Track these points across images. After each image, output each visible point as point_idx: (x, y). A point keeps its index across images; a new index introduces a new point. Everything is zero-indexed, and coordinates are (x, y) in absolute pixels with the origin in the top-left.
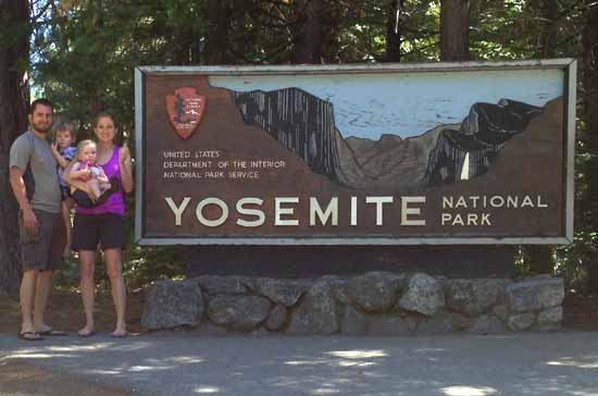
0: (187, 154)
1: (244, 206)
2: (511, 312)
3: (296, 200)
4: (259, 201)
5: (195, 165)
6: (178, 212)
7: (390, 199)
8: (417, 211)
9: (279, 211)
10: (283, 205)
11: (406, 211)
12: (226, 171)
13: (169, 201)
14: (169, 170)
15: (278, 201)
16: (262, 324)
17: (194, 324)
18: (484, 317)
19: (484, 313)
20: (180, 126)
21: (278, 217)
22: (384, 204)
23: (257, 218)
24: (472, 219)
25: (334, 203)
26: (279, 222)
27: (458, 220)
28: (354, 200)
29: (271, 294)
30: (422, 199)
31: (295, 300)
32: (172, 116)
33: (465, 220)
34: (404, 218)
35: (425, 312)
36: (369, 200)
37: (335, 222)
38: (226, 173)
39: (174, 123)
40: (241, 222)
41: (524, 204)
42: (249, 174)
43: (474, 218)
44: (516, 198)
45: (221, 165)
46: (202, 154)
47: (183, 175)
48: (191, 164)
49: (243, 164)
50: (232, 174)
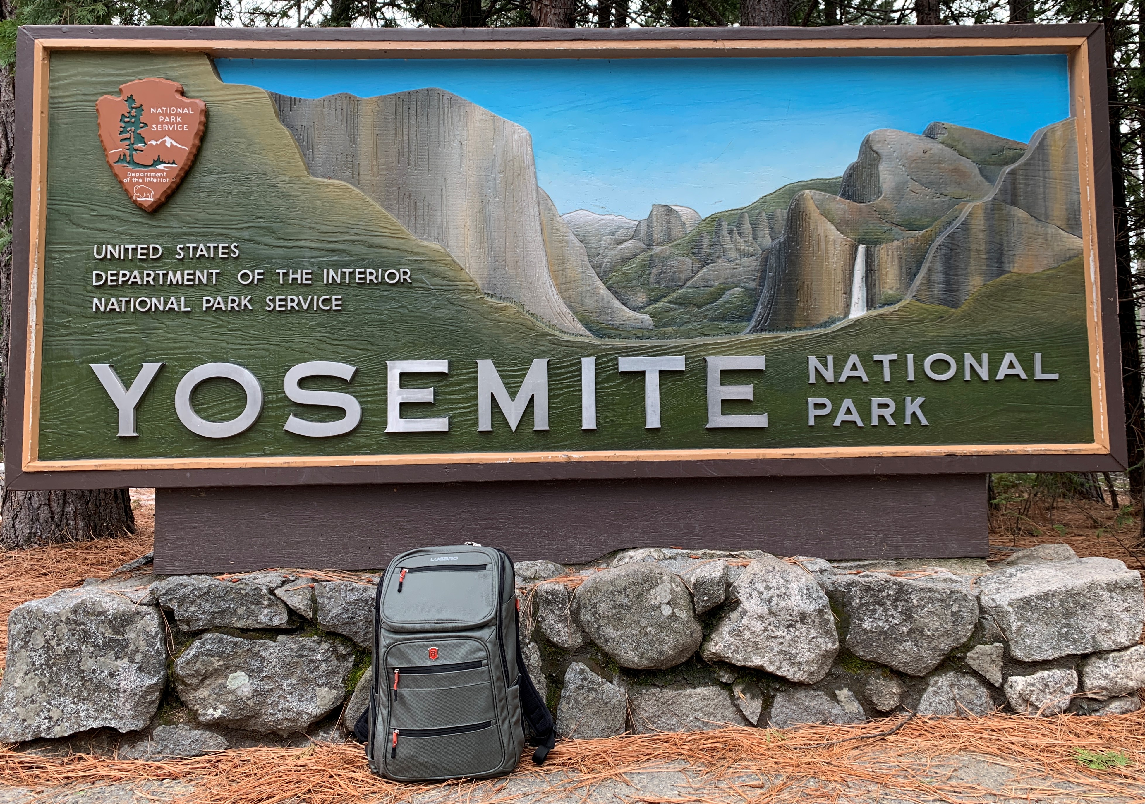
2: (1012, 662)
3: (441, 366)
4: (345, 371)
5: (174, 277)
6: (126, 401)
7: (677, 363)
8: (746, 392)
9: (396, 396)
10: (407, 380)
11: (717, 392)
12: (258, 292)
13: (104, 371)
15: (395, 368)
16: (330, 718)
18: (944, 681)
21: (393, 411)
22: (663, 374)
23: (340, 412)
24: (882, 409)
25: (538, 370)
26: (396, 424)
27: (848, 412)
28: (588, 365)
29: (357, 625)
30: (757, 362)
33: (867, 414)
34: (714, 408)
35: (788, 671)
36: (626, 364)
37: (541, 422)
40: (295, 425)
41: (1004, 370)
42: (318, 303)
43: (887, 406)
44: (985, 357)
45: (245, 276)
46: (195, 249)
47: (143, 303)
48: (165, 275)
49: (302, 276)
50: (273, 300)
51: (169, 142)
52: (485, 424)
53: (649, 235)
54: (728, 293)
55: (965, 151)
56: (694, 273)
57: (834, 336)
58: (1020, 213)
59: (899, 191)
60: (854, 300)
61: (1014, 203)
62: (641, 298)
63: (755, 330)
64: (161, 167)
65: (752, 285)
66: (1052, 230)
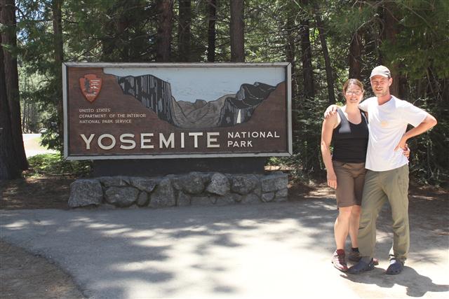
0: (93, 110)
1: (124, 138)
2: (262, 192)
3: (152, 135)
4: (132, 136)
5: (97, 116)
6: (88, 142)
7: (201, 134)
8: (215, 140)
9: (143, 141)
10: (145, 138)
11: (209, 140)
12: (114, 119)
13: (83, 136)
14: (82, 119)
15: (143, 135)
16: (135, 202)
17: (97, 204)
18: (250, 195)
19: (249, 193)
20: (88, 95)
21: (142, 144)
22: (198, 136)
23: (132, 144)
24: (243, 143)
25: (172, 136)
26: (143, 147)
27: (236, 144)
28: (183, 134)
29: (139, 186)
30: (218, 134)
31: (152, 189)
32: (84, 90)
33: (240, 145)
34: (209, 143)
35: (220, 193)
36: (190, 134)
37: (173, 146)
38: (114, 121)
39: (85, 93)
40: (122, 147)
41: (268, 135)
42: (126, 121)
44: (264, 133)
45: (111, 116)
46: (101, 110)
47: (90, 122)
48: (94, 116)
51: (95, 87)
52: (161, 147)
64: (94, 93)
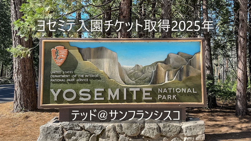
0: (60, 72)
3: (103, 90)
4: (89, 91)
6: (56, 95)
7: (139, 89)
8: (149, 94)
12: (76, 79)
13: (52, 90)
14: (53, 78)
20: (57, 61)
21: (96, 96)
22: (136, 91)
23: (88, 97)
25: (117, 91)
26: (96, 99)
27: (164, 97)
28: (125, 90)
29: (90, 129)
30: (151, 89)
32: (54, 57)
34: (144, 97)
35: (152, 137)
36: (131, 90)
40: (81, 99)
41: (188, 91)
42: (85, 80)
43: (170, 96)
44: (185, 89)
45: (74, 76)
46: (66, 72)
47: (58, 80)
48: (62, 76)
49: (82, 76)
50: (78, 80)
51: (63, 56)
52: (109, 99)
53: (135, 69)
54: (147, 78)
55: (183, 57)
56: (142, 75)
57: (162, 85)
58: (191, 67)
59: (173, 63)
60: (166, 80)
61: (190, 65)
62: (134, 79)
63: (151, 84)
64: (61, 60)
65: (151, 77)
66: (196, 69)
